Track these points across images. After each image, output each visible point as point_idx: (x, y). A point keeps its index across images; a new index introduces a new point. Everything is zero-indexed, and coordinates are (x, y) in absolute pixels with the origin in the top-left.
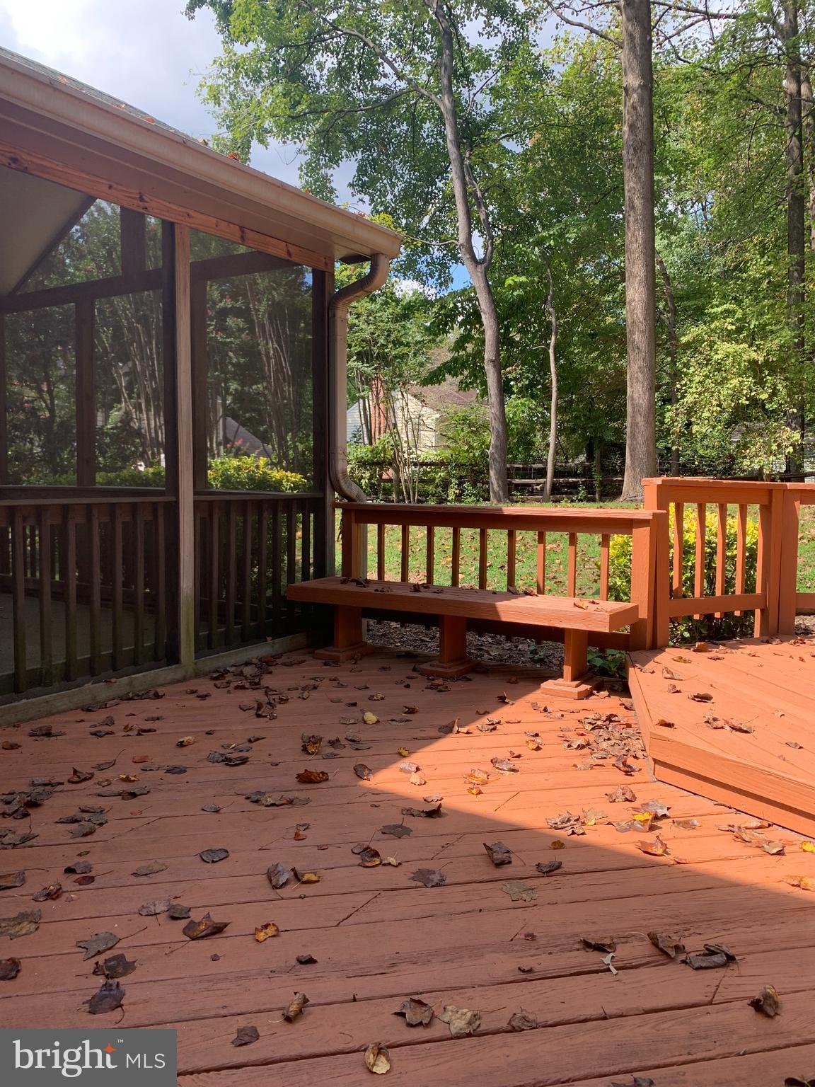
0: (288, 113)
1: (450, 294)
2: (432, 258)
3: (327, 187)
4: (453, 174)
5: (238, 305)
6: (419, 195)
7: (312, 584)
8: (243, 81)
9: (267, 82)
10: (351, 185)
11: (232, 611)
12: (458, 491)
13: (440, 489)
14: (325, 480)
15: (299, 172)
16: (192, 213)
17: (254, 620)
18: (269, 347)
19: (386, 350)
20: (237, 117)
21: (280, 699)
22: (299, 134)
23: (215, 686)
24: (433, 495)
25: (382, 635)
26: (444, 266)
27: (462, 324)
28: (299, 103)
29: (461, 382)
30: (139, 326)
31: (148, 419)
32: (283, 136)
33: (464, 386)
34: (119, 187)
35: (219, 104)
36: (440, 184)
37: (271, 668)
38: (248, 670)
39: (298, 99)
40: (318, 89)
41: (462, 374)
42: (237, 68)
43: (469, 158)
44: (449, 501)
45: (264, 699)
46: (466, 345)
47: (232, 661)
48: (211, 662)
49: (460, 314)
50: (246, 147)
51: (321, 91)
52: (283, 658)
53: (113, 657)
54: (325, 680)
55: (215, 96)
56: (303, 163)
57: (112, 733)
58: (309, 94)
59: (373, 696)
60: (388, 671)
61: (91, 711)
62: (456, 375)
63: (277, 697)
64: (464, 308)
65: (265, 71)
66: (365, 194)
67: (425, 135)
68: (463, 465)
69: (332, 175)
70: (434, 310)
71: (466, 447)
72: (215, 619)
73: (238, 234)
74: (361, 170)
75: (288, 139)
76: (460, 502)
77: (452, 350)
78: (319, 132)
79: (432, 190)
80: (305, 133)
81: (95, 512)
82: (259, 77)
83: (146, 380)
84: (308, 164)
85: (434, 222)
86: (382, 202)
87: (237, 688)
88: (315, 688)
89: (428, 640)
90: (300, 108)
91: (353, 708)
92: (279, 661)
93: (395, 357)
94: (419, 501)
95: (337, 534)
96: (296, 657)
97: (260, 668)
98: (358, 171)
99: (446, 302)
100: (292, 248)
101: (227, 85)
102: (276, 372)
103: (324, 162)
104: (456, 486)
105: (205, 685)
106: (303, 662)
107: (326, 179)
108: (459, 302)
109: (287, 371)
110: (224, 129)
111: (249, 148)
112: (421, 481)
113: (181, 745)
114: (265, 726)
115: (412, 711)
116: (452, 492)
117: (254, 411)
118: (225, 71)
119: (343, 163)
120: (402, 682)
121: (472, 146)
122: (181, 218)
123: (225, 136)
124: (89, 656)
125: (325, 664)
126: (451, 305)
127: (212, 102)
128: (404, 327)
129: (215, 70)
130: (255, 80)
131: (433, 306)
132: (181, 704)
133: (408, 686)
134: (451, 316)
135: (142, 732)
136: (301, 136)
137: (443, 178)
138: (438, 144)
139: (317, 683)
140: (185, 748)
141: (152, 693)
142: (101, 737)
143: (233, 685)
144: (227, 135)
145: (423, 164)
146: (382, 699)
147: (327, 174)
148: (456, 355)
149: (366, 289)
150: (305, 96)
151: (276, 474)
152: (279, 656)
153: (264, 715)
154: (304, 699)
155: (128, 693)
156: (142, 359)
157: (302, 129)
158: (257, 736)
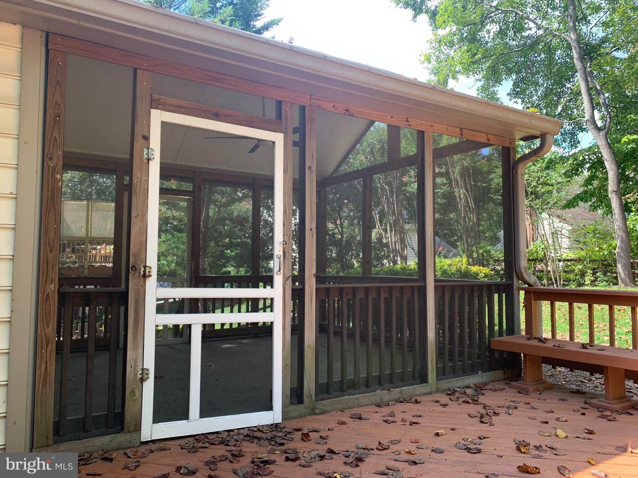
0: (470, 60)
1: (580, 151)
2: (564, 131)
3: (495, 98)
4: (579, 78)
5: (442, 170)
6: (554, 94)
7: (505, 338)
8: (443, 48)
9: (457, 46)
10: (508, 94)
11: (457, 353)
12: (592, 278)
13: (579, 277)
14: (512, 272)
15: (477, 92)
16: (433, 124)
17: (470, 360)
18: (460, 193)
19: (537, 189)
20: (440, 68)
21: (494, 412)
22: (477, 71)
23: (450, 399)
24: (574, 281)
25: (551, 376)
26: (573, 134)
27: (589, 169)
28: (476, 54)
29: (591, 206)
30: (387, 187)
31: (391, 237)
32: (467, 74)
33: (594, 208)
34: (396, 116)
35: (430, 63)
36: (568, 86)
37: (483, 392)
38: (469, 391)
39: (476, 52)
40: (487, 44)
41: (590, 201)
42: (440, 42)
43: (590, 67)
44: (586, 285)
45: (484, 412)
46: (592, 182)
47: (458, 385)
48: (447, 384)
49: (587, 163)
50: (446, 82)
51: (489, 45)
52: (489, 385)
53: (391, 376)
54: (521, 403)
55: (428, 59)
56: (480, 87)
57: (395, 422)
58: (482, 48)
59: (559, 418)
60: (565, 402)
61: (380, 407)
62: (586, 201)
63: (492, 411)
64: (590, 159)
65: (456, 40)
66: (518, 98)
67: (557, 58)
68: (595, 261)
69: (497, 91)
70: (569, 162)
71: (598, 249)
72: (447, 358)
73: (459, 132)
74: (516, 85)
75: (470, 75)
76: (595, 285)
77: (583, 186)
78: (489, 67)
79: (563, 90)
80: (480, 70)
81: (382, 291)
82: (453, 44)
83: (390, 216)
84: (483, 87)
85: (565, 109)
86: (529, 101)
87: (464, 402)
88: (516, 408)
89: (586, 381)
90: (477, 57)
91: (545, 425)
92: (486, 387)
93: (543, 193)
94: (564, 285)
95: (521, 308)
96: (499, 385)
97: (476, 391)
98: (513, 86)
99: (577, 157)
100: (490, 137)
101: (434, 52)
102: (465, 207)
103: (492, 84)
104: (591, 275)
105: (445, 399)
106: (504, 389)
107: (494, 93)
108: (587, 155)
109: (472, 206)
110: (433, 75)
111: (447, 83)
112: (565, 271)
113: (437, 434)
114: (487, 429)
115: (591, 432)
116: (588, 279)
117: (447, 230)
118: (434, 45)
119: (504, 83)
120: (578, 411)
121: (591, 59)
122: (427, 128)
123: (433, 79)
124: (378, 374)
125: (519, 392)
126: (581, 158)
127: (426, 63)
128: (548, 174)
129: (428, 45)
130: (450, 47)
131: (568, 160)
132: (432, 408)
133: (584, 414)
134: (581, 164)
135: (412, 423)
136: (478, 72)
137: (570, 82)
138: (567, 62)
139: (517, 405)
140: (439, 437)
141: (413, 400)
142: (389, 423)
143: (461, 400)
144: (434, 78)
145: (557, 75)
146: (566, 421)
147: (494, 91)
148: (586, 189)
149: (538, 155)
150: (480, 50)
151: (475, 269)
152: (486, 384)
153: (485, 422)
154: (510, 414)
155: (400, 398)
156: (388, 204)
157: (478, 68)
158: (484, 436)
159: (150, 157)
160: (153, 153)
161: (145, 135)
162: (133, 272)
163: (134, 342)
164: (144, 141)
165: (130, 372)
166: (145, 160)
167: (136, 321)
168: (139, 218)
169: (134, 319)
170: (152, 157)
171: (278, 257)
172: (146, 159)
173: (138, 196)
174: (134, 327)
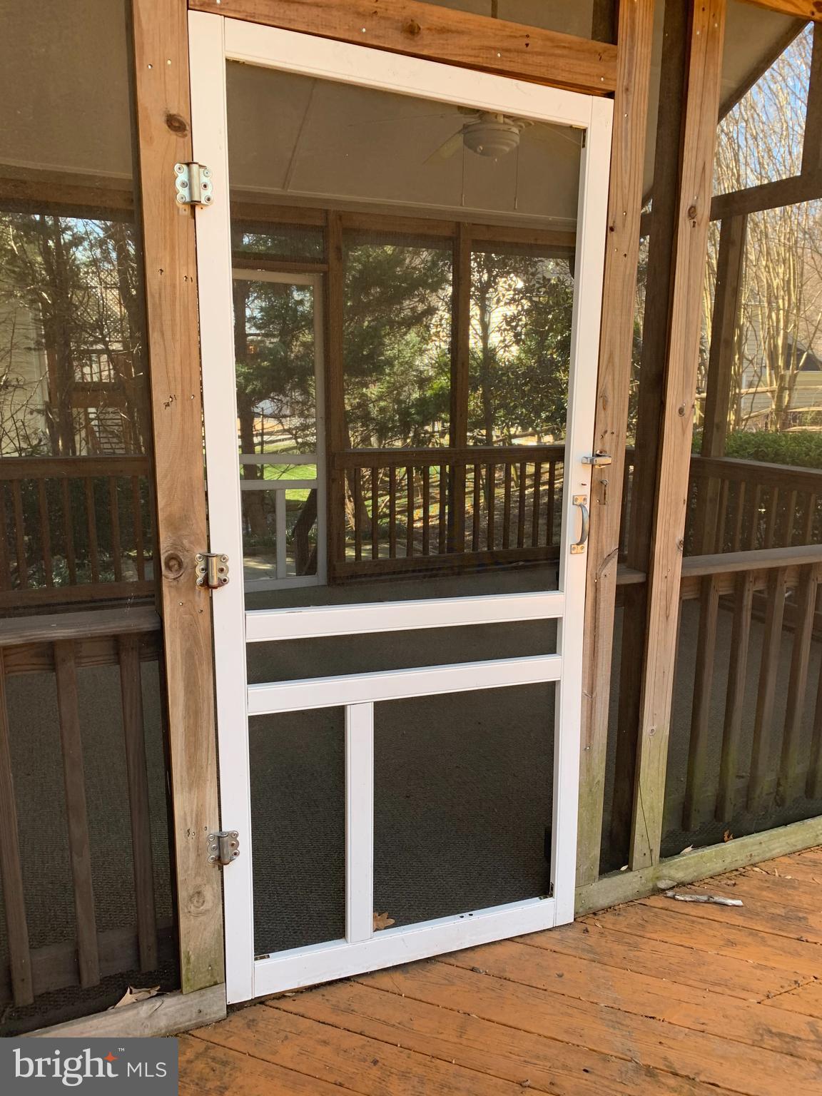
159: (196, 198)
160: (204, 180)
161: (173, 112)
162: (172, 576)
163: (189, 768)
164: (174, 137)
165: (187, 848)
166: (181, 207)
167: (193, 713)
168: (177, 407)
169: (187, 708)
170: (208, 193)
171: (578, 503)
172: (184, 203)
173: (168, 334)
174: (187, 728)
